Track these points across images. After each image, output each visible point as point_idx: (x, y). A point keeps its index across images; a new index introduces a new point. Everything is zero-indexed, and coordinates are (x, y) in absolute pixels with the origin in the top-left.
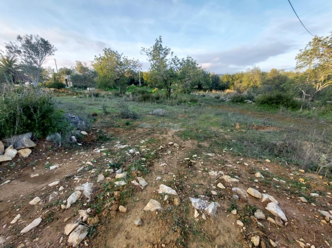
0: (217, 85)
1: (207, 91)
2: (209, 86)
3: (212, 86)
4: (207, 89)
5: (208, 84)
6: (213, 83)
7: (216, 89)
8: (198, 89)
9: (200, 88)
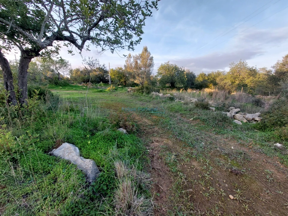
0: (193, 84)
1: (181, 90)
2: (184, 84)
3: (188, 84)
4: (182, 88)
5: (183, 82)
6: (188, 80)
7: (192, 88)
8: (170, 87)
9: (173, 86)
